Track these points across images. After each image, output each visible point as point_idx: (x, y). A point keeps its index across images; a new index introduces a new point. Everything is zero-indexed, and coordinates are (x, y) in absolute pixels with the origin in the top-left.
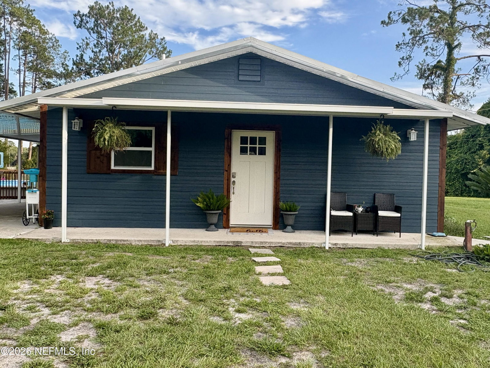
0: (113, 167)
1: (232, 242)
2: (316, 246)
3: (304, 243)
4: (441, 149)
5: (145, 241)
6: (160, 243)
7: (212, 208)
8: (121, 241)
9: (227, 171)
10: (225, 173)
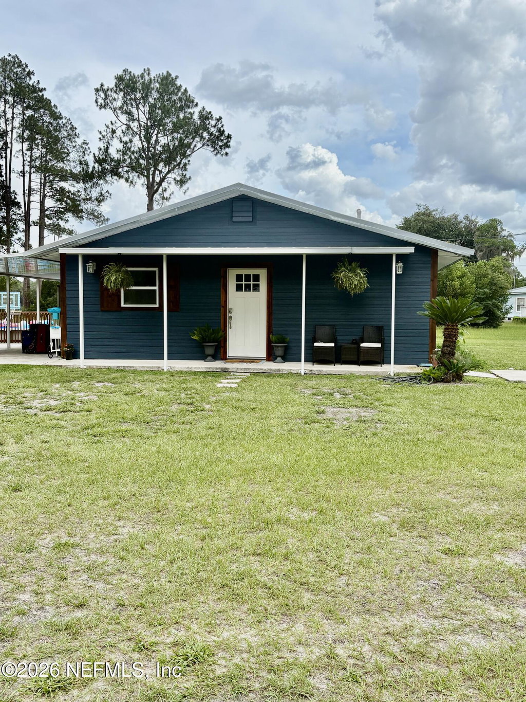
0: (123, 305)
1: (220, 368)
2: (294, 372)
3: (283, 370)
4: (432, 280)
5: (147, 367)
6: (160, 369)
7: (207, 341)
8: (128, 367)
9: (223, 307)
10: (222, 309)
